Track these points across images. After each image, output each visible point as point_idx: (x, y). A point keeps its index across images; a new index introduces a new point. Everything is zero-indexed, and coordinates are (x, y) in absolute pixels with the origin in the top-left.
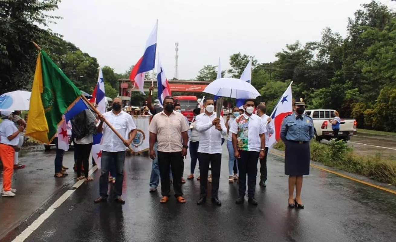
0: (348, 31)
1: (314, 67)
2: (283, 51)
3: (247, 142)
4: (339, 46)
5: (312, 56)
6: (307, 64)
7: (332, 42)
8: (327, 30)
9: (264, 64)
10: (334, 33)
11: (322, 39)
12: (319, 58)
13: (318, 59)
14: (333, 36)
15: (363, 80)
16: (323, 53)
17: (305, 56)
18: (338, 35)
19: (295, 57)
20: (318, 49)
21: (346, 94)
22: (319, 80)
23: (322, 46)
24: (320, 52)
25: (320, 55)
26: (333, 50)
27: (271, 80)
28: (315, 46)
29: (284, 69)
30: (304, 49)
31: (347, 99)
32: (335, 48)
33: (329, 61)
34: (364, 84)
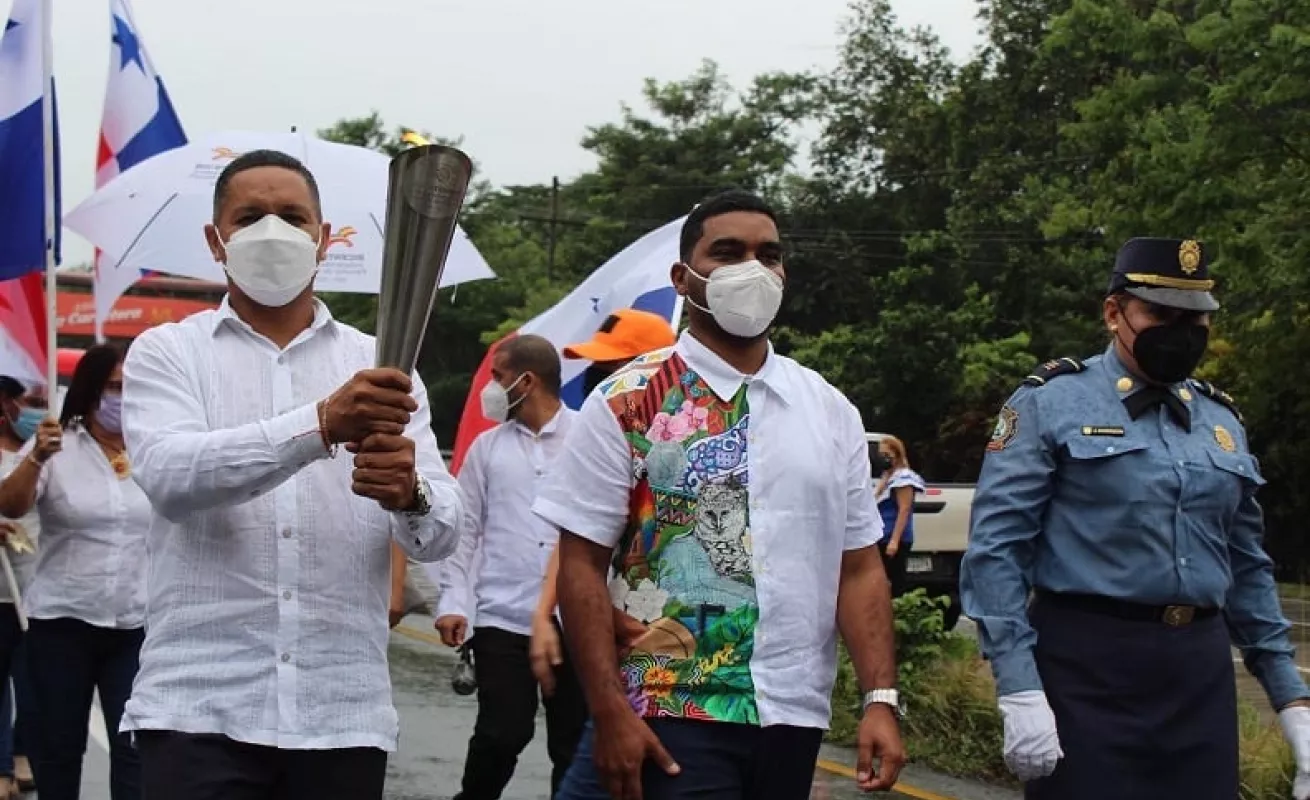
0: (984, 23)
1: (797, 211)
2: (629, 120)
3: (743, 638)
4: (934, 104)
5: (783, 153)
6: (759, 194)
7: (899, 81)
8: (869, 12)
9: (516, 190)
10: (906, 32)
11: (842, 58)
12: (821, 162)
13: (818, 169)
14: (900, 44)
15: (1057, 285)
16: (846, 135)
17: (748, 151)
18: (926, 43)
19: (690, 155)
20: (817, 116)
21: (964, 361)
22: (823, 287)
23: (845, 98)
24: (830, 131)
25: (827, 151)
26: (902, 121)
27: (553, 278)
28: (806, 97)
29: (629, 217)
30: (744, 112)
31: (969, 389)
32: (911, 113)
33: (878, 184)
34: (1061, 306)
